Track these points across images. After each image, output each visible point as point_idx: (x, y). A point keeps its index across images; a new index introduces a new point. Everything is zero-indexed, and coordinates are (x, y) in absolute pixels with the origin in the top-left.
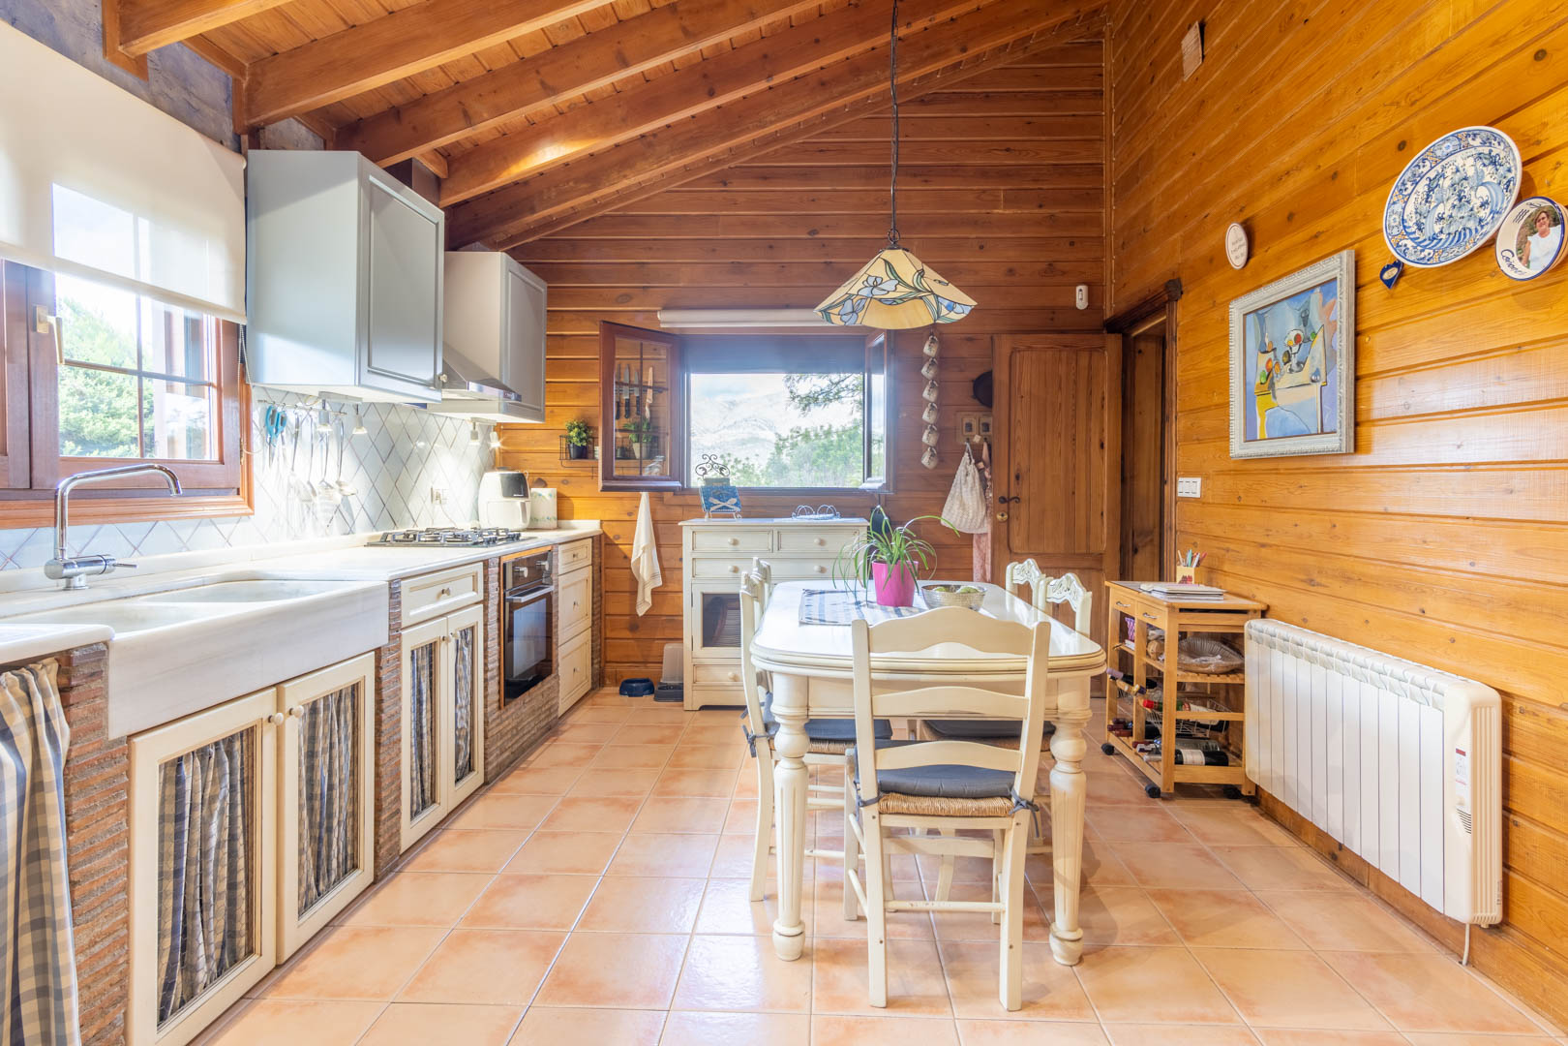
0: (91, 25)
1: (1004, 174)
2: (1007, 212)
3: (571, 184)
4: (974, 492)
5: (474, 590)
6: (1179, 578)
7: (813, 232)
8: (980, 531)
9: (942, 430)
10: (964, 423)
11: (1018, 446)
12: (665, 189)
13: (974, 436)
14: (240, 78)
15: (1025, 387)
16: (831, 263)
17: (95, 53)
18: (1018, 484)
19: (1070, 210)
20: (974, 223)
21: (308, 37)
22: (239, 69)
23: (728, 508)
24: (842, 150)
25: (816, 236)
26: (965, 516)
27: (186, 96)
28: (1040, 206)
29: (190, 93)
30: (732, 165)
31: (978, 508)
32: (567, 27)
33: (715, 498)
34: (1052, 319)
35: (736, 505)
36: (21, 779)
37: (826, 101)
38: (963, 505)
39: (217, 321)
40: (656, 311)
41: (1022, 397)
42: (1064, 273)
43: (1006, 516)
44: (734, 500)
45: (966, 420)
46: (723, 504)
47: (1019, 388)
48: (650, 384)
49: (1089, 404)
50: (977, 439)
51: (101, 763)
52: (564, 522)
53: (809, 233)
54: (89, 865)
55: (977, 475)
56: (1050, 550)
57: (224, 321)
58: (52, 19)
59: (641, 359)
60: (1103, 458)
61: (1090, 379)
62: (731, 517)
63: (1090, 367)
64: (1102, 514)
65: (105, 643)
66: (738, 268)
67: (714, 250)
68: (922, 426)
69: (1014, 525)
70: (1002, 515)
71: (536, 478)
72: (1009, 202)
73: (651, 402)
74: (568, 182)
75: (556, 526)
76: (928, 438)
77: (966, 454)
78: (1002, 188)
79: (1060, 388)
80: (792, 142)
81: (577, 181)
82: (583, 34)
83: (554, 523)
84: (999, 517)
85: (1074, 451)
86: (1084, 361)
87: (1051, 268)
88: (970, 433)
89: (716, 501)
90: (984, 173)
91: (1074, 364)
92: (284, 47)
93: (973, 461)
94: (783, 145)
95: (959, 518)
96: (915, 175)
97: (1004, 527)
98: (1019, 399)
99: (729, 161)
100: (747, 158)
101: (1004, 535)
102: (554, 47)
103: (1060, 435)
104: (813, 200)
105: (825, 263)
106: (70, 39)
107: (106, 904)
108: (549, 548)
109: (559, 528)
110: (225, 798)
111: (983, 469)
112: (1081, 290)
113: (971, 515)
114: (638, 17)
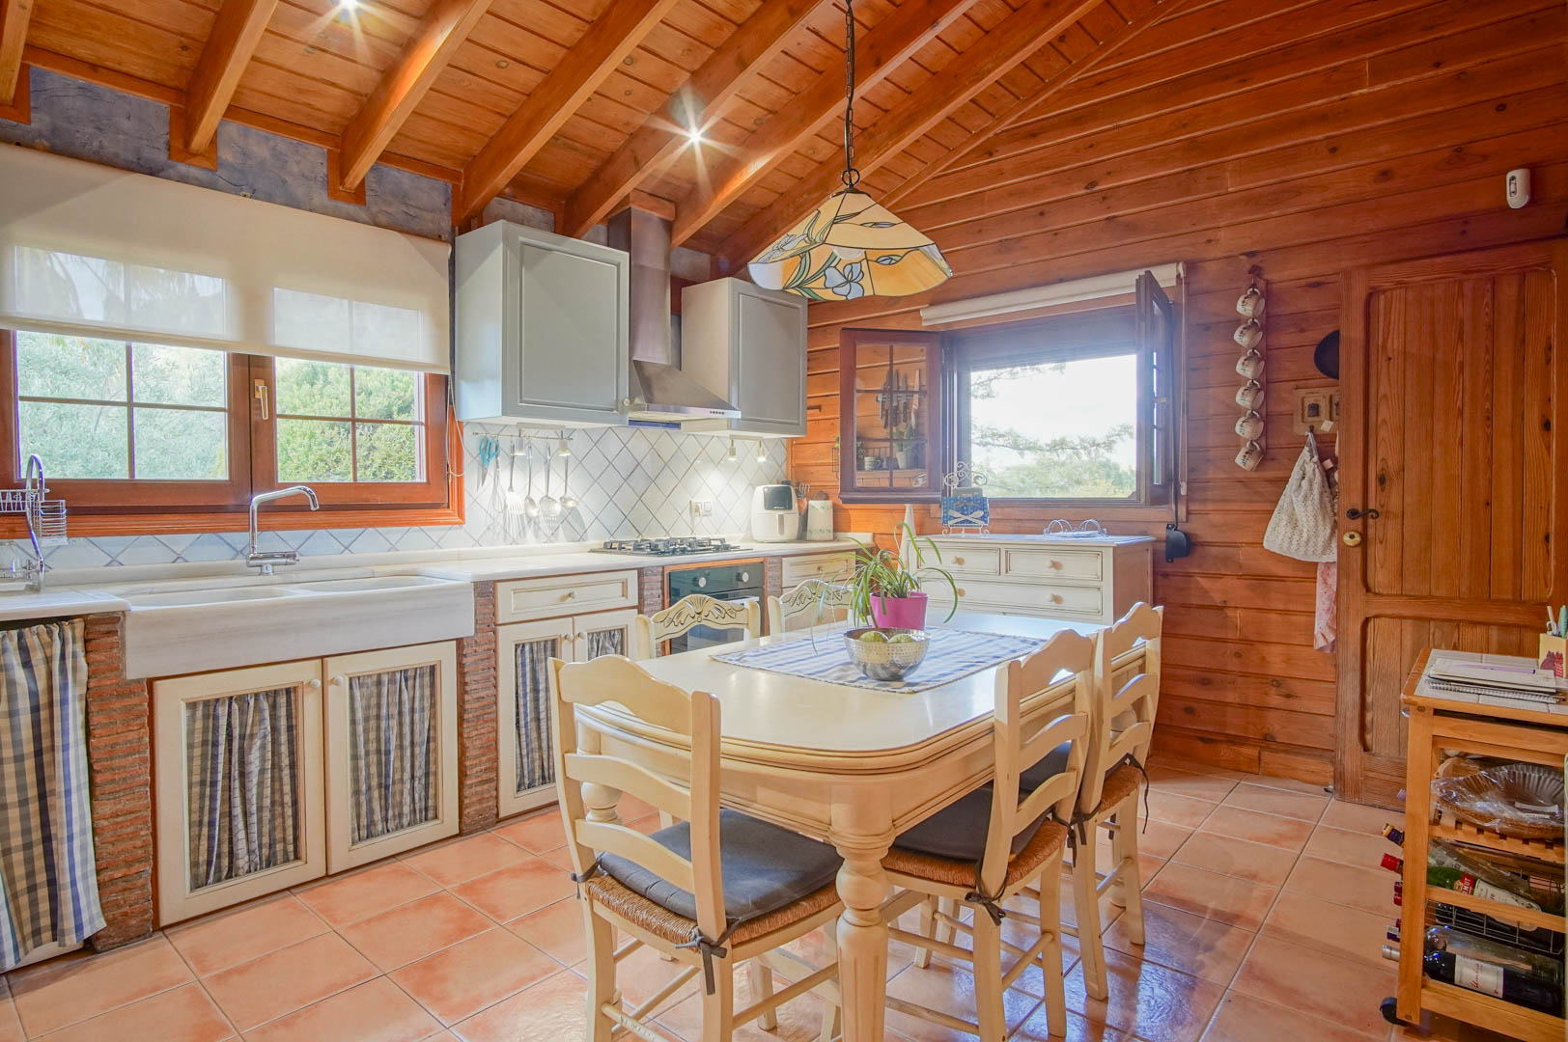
0: (319, 178)
1: (1369, 35)
2: (1377, 88)
3: (805, 196)
4: (1309, 503)
5: (623, 596)
6: (1543, 656)
7: (1093, 184)
8: (1326, 559)
9: (1266, 417)
10: (1307, 404)
11: (1383, 433)
12: (930, 177)
13: (1322, 422)
14: (457, 183)
15: (1395, 344)
16: (1115, 217)
17: (321, 197)
18: (1383, 490)
19: (1492, 57)
20: (1320, 118)
21: (486, 136)
22: (453, 176)
23: (971, 522)
24: (1126, 74)
25: (1096, 189)
26: (1296, 537)
27: (405, 209)
28: (1438, 65)
29: (407, 205)
30: (998, 130)
31: (1316, 526)
32: (689, 50)
33: (957, 511)
34: (1464, 232)
35: (983, 518)
36: (33, 695)
37: (1052, 23)
38: (1293, 522)
39: (425, 374)
40: (918, 310)
41: (1390, 359)
42: (1485, 157)
43: (1358, 539)
44: (981, 513)
45: (1310, 401)
46: (964, 518)
47: (1384, 347)
48: (916, 389)
49: (1520, 360)
50: (1326, 426)
51: (121, 696)
52: (841, 535)
53: (1086, 188)
54: (109, 762)
55: (1318, 478)
56: (1442, 592)
57: (430, 374)
58: (284, 182)
59: (891, 365)
60: (1548, 448)
61: (1521, 319)
62: (977, 532)
63: (1521, 300)
64: (1547, 538)
65: (123, 612)
66: (1004, 247)
67: (980, 231)
68: (1238, 412)
69: (1376, 552)
70: (1352, 537)
71: (817, 491)
72: (1378, 75)
73: (917, 408)
74: (802, 196)
75: (832, 538)
76: (1244, 430)
77: (1307, 448)
78: (1367, 56)
79: (1461, 338)
80: (1064, 83)
81: (809, 193)
82: (711, 52)
83: (831, 536)
84: (1346, 538)
85: (1490, 438)
86: (1508, 291)
87: (1459, 154)
88: (1316, 419)
89: (957, 514)
90: (1335, 44)
91: (1488, 299)
92: (477, 149)
93: (1316, 458)
94: (1054, 91)
95: (1287, 541)
96: (1227, 77)
97: (1357, 554)
98: (1384, 363)
99: (994, 127)
100: (1013, 118)
101: (1357, 565)
102: (693, 73)
103: (1461, 412)
104: (1091, 146)
105: (1108, 218)
106: (299, 192)
107: (128, 792)
108: (761, 560)
109: (835, 539)
110: (265, 737)
111: (1333, 470)
112: (1513, 178)
113: (1305, 535)
114: (754, 14)
